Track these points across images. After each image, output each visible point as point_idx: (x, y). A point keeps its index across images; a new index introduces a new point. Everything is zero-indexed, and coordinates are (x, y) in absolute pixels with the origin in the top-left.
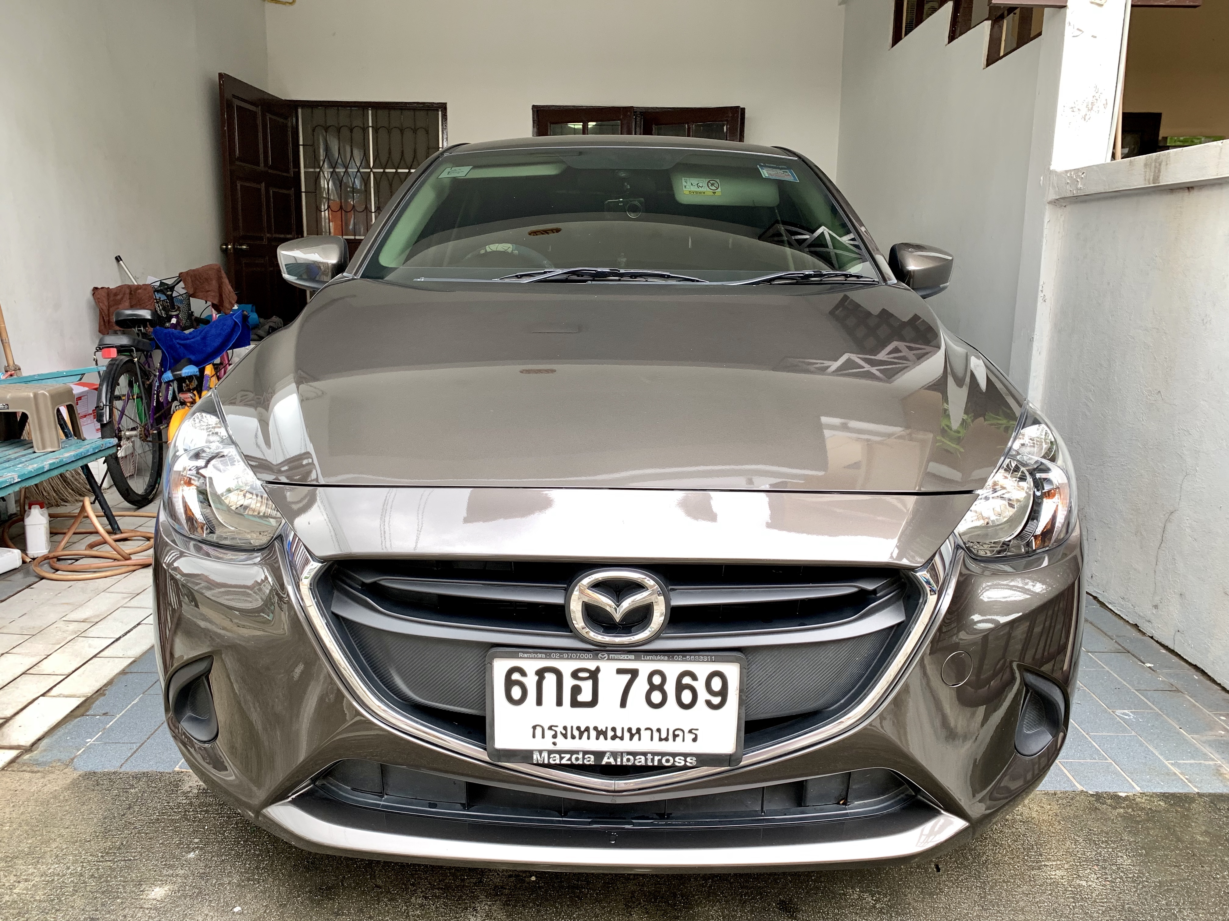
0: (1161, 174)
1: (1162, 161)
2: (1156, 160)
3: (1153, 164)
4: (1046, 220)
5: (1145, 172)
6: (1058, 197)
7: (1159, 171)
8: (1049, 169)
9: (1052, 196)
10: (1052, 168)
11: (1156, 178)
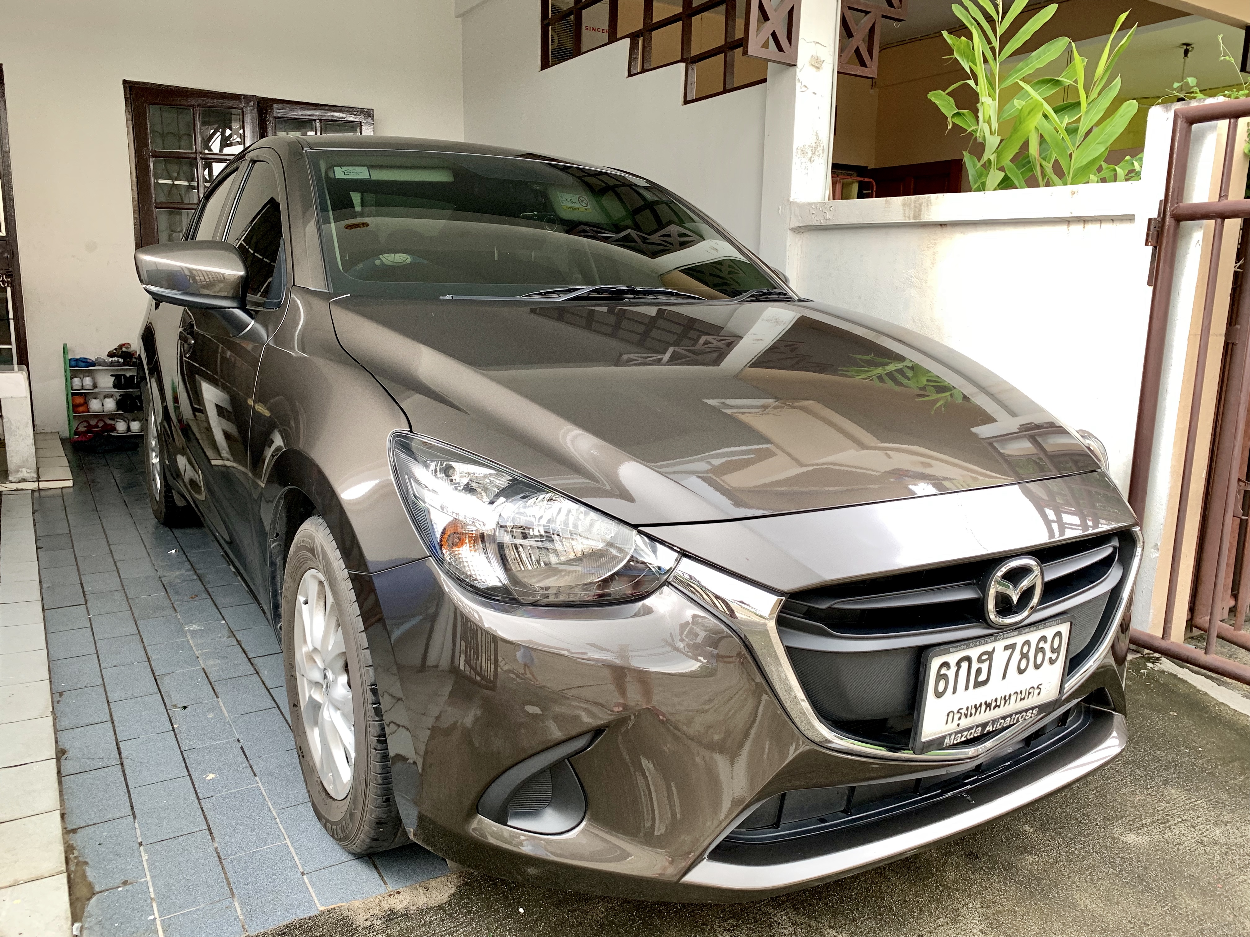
0: (922, 213)
1: (922, 203)
2: (915, 201)
3: (913, 205)
4: (788, 244)
5: (904, 210)
6: (801, 225)
7: (920, 210)
8: (789, 200)
9: (795, 224)
10: (791, 200)
11: (917, 215)
